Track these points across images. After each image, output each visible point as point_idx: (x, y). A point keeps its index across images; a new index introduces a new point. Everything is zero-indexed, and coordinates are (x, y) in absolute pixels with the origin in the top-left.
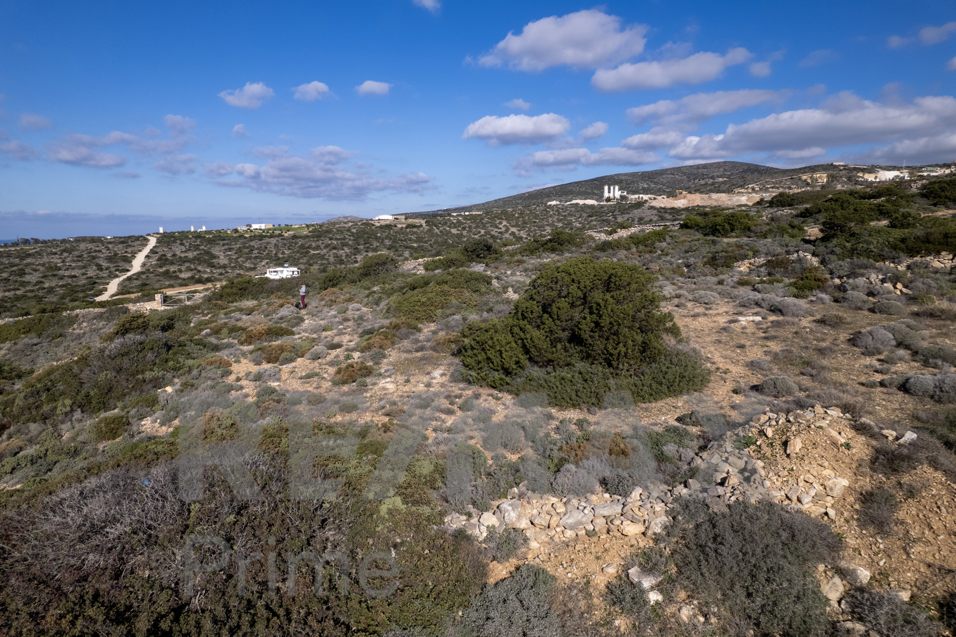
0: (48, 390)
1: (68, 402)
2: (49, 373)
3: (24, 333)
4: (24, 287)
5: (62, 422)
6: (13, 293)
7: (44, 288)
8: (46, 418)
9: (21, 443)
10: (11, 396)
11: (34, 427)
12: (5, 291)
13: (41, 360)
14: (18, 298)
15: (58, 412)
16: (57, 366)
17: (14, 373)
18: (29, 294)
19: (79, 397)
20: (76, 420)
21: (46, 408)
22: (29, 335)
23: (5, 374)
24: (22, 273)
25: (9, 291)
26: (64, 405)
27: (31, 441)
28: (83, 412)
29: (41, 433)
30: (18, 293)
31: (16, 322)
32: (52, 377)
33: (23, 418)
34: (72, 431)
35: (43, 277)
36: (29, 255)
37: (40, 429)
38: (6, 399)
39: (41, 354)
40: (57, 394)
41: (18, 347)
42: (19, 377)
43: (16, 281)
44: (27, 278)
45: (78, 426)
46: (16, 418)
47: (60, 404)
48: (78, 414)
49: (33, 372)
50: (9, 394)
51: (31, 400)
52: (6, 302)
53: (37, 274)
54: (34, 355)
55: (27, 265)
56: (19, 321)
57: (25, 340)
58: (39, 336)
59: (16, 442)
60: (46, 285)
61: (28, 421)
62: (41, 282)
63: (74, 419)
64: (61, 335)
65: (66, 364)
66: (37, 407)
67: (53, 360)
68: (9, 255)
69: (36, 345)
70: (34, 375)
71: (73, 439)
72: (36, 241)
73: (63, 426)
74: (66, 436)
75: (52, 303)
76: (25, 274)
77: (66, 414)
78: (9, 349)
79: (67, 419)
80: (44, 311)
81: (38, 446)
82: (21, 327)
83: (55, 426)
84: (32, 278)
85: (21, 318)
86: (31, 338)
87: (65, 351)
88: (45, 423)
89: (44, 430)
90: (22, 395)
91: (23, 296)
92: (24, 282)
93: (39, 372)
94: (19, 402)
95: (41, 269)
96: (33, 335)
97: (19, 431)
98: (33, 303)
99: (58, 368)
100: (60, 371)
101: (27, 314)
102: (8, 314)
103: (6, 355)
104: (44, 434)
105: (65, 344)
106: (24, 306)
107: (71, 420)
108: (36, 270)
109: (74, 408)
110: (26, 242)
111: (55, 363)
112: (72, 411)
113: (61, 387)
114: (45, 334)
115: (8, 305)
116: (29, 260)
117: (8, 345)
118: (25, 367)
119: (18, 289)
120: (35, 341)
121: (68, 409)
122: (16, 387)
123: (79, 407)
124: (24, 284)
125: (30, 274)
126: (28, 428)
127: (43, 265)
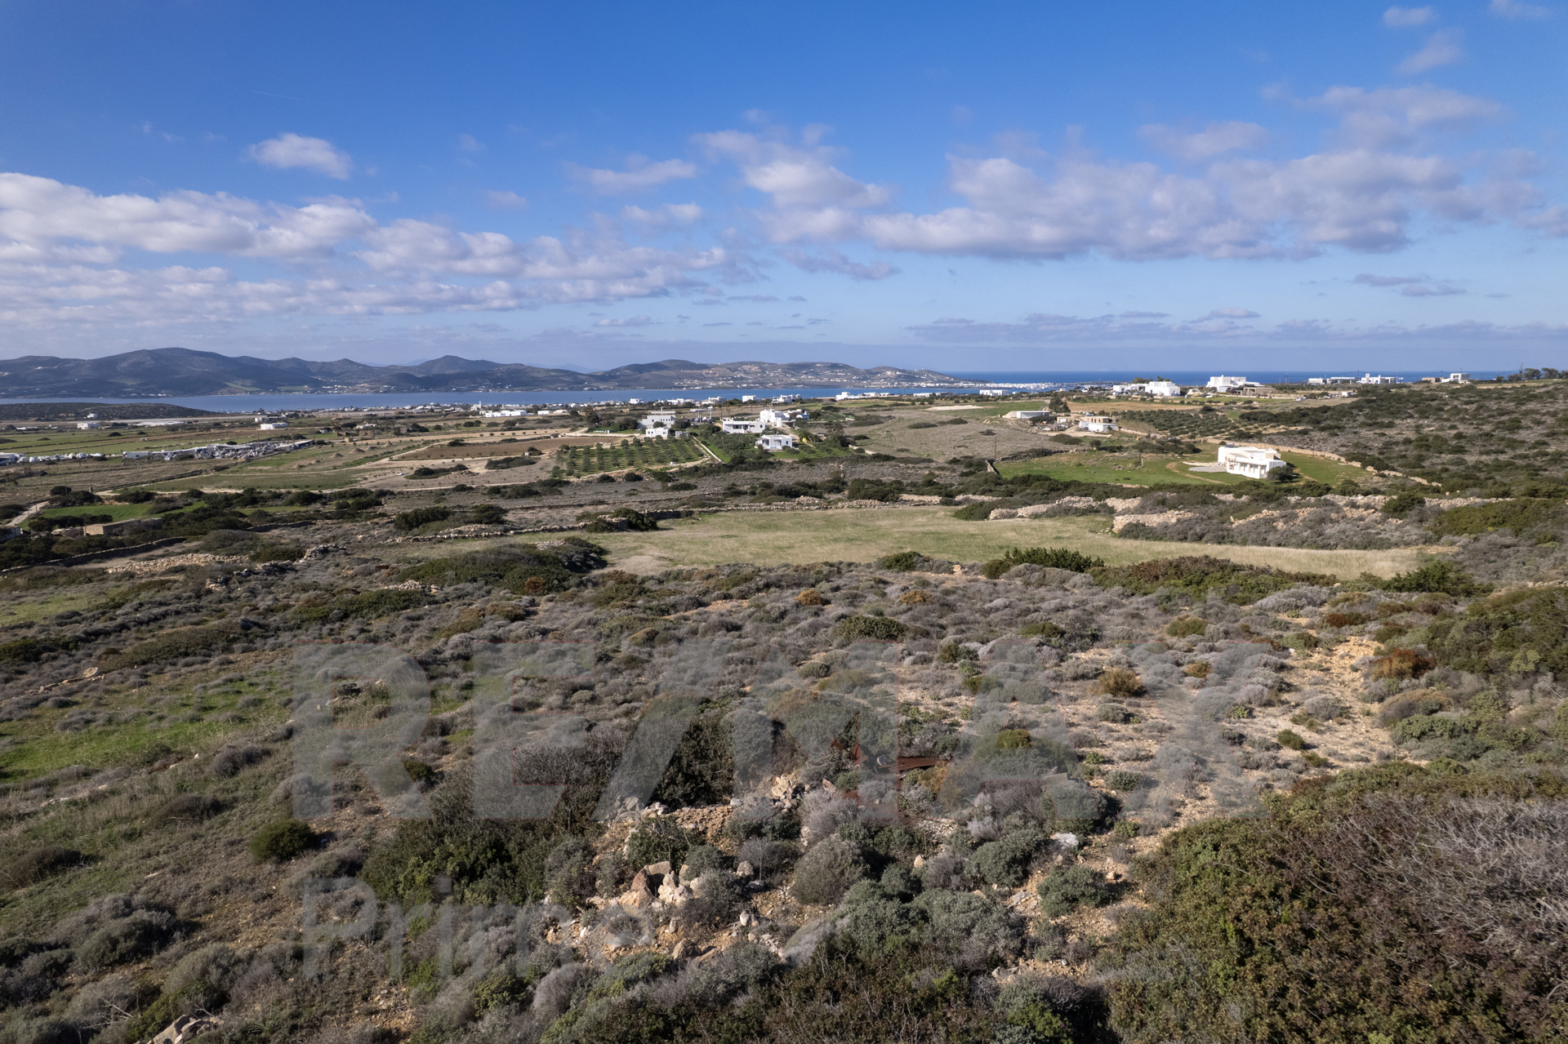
0: (1505, 627)
1: (1533, 655)
2: (1515, 598)
3: (1493, 525)
4: (1514, 449)
5: (1516, 687)
6: (1493, 457)
7: (1547, 454)
8: (1491, 671)
9: (1443, 699)
10: (1446, 621)
11: (1469, 681)
12: (1482, 453)
13: (1509, 574)
14: (1499, 467)
15: (1513, 667)
16: (1532, 590)
17: (1462, 586)
18: (1519, 462)
19: (1554, 653)
20: (1541, 690)
21: (1494, 655)
22: (1501, 530)
23: (1448, 585)
24: (1515, 426)
25: (1488, 453)
26: (1525, 659)
27: (1458, 700)
28: (1555, 679)
29: (1476, 692)
30: (1502, 457)
31: (1485, 506)
32: (1517, 607)
33: (1456, 659)
34: (1529, 707)
35: (1548, 435)
36: (1535, 397)
37: (1478, 686)
38: (1438, 623)
39: (1512, 564)
40: (1519, 637)
41: (1479, 545)
42: (1468, 593)
43: (1502, 439)
44: (1522, 435)
45: (1540, 701)
46: (1446, 657)
47: (1519, 655)
48: (1545, 681)
49: (1491, 591)
50: (1445, 617)
51: (1474, 636)
52: (1480, 470)
53: (1540, 430)
54: (1500, 563)
55: (1526, 413)
56: (1490, 504)
57: (1494, 536)
58: (1517, 533)
59: (1436, 694)
60: (1552, 449)
61: (1462, 667)
62: (1545, 443)
63: (1536, 686)
64: (1554, 538)
65: (1550, 590)
66: (1481, 650)
67: (1530, 577)
68: (1501, 396)
69: (1508, 547)
70: (1494, 595)
71: (1527, 720)
72: (1552, 373)
73: (1515, 694)
74: (1517, 711)
75: (1554, 480)
76: (1519, 428)
77: (1526, 675)
78: (1464, 547)
79: (1525, 683)
80: (1534, 493)
81: (1468, 711)
82: (1491, 514)
83: (1502, 688)
84: (1529, 435)
85: (1494, 500)
86: (1503, 535)
87: (1554, 567)
88: (1487, 679)
89: (1483, 689)
90: (1463, 624)
91: (1509, 464)
92: (1515, 441)
93: (1501, 593)
94: (1456, 633)
95: (1550, 420)
96: (1507, 529)
97: (1445, 678)
98: (1522, 477)
99: (1533, 592)
100: (1532, 601)
101: (1506, 494)
102: (1477, 490)
103: (1458, 554)
104: (1482, 695)
105: (1558, 554)
106: (1507, 480)
107: (1531, 688)
108: (1538, 423)
109: (1542, 670)
110: (1534, 374)
111: (1530, 584)
112: (1537, 672)
113: (1527, 626)
114: (1527, 531)
115: (1482, 476)
116: (1531, 406)
117: (1464, 539)
118: (1480, 579)
119: (1503, 452)
120: (1509, 540)
121: (1531, 667)
122: (1459, 609)
123: (1552, 669)
124: (1513, 444)
125: (1528, 428)
126: (1459, 678)
127: (1554, 414)
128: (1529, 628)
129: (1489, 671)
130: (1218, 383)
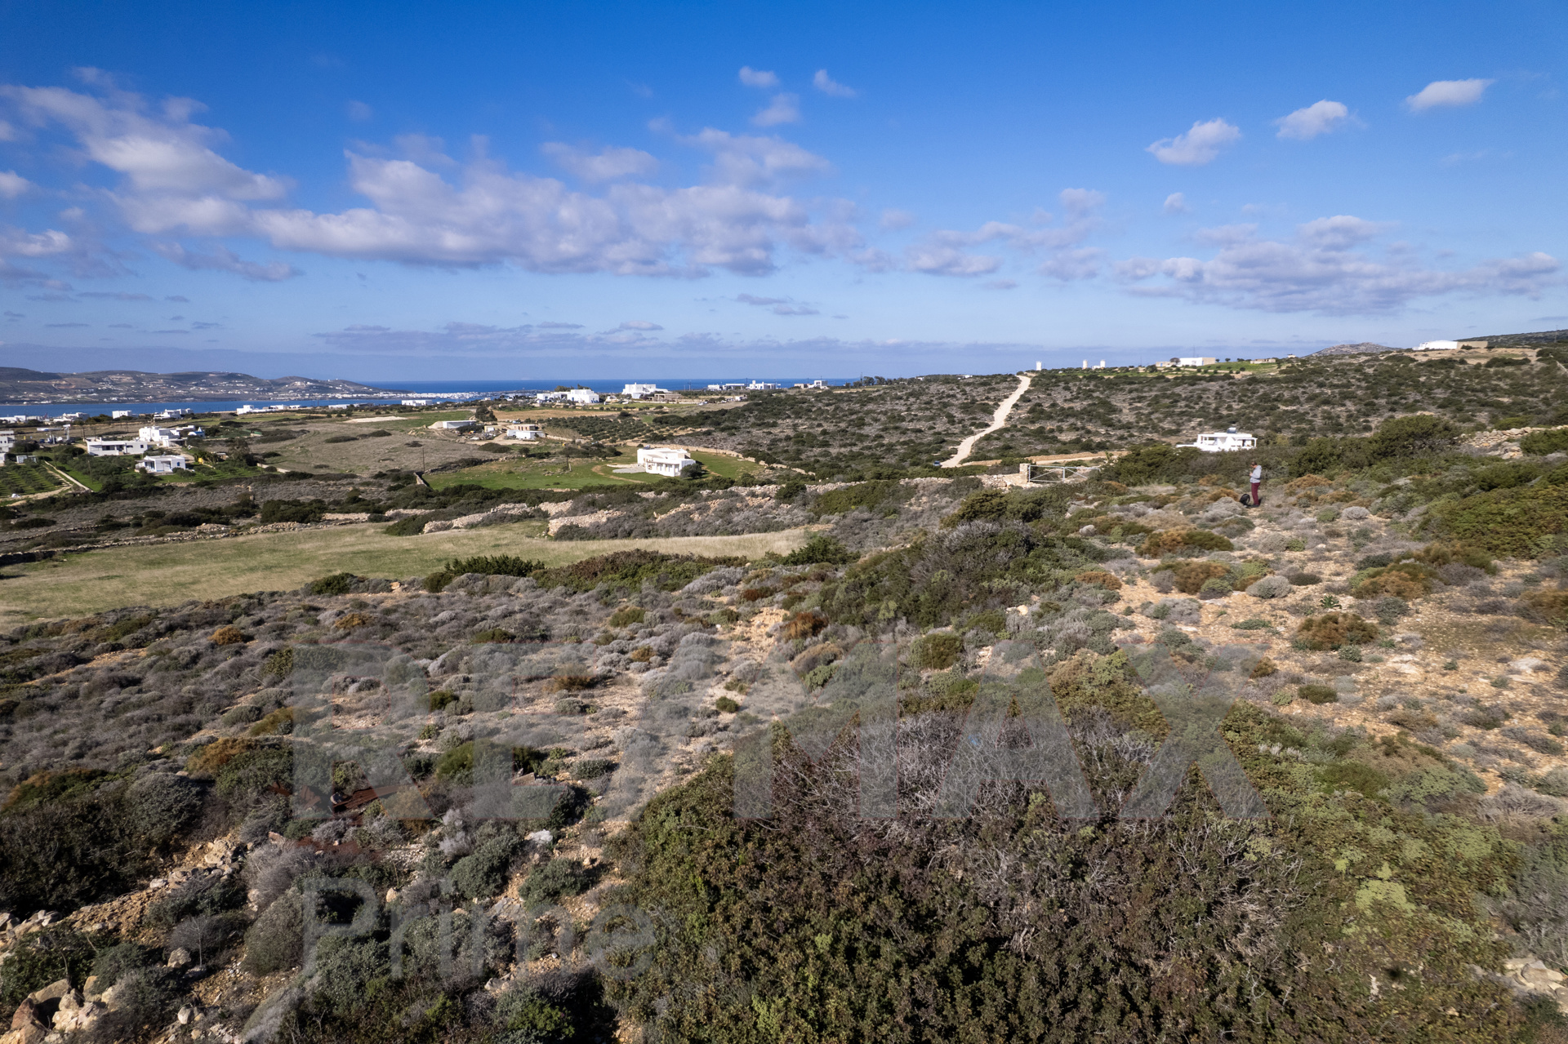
0: (872, 584)
1: (893, 605)
2: (876, 561)
3: (855, 504)
4: (862, 441)
5: (884, 632)
6: (849, 449)
7: (883, 445)
8: (866, 622)
9: (836, 650)
10: (832, 586)
11: (852, 631)
12: (841, 446)
13: (869, 543)
14: (854, 457)
15: (880, 616)
16: (886, 553)
17: (839, 556)
18: (866, 452)
19: (906, 601)
20: (900, 632)
21: (867, 609)
22: (860, 508)
23: (830, 556)
24: (861, 423)
25: (845, 446)
26: (887, 608)
27: (847, 649)
28: (908, 622)
29: (858, 640)
30: (855, 449)
31: (848, 488)
32: (878, 567)
33: (842, 616)
34: (894, 646)
35: (883, 430)
36: (871, 400)
37: (858, 635)
38: (827, 587)
39: (870, 535)
40: (882, 591)
41: (848, 521)
42: (844, 561)
43: (854, 434)
44: (866, 430)
45: (900, 639)
46: (834, 615)
47: (883, 606)
48: (902, 625)
49: (859, 557)
50: (831, 582)
51: (852, 595)
52: (841, 460)
53: (878, 426)
54: (862, 535)
55: (868, 413)
56: (851, 487)
57: (857, 513)
58: (871, 509)
59: (831, 646)
60: (886, 441)
61: (846, 621)
62: (881, 437)
63: (897, 629)
64: (895, 512)
65: (897, 551)
66: (858, 605)
67: (883, 544)
68: (850, 398)
69: (866, 521)
70: (862, 560)
71: (893, 657)
72: (881, 381)
73: (884, 637)
74: (886, 651)
75: (890, 465)
76: (864, 424)
77: (889, 621)
78: (837, 523)
79: (889, 628)
80: (879, 476)
81: (854, 657)
82: (853, 495)
83: (874, 634)
84: (871, 430)
85: (853, 484)
86: (862, 512)
87: (897, 534)
88: (864, 629)
89: (862, 637)
90: (844, 586)
91: (860, 454)
92: (862, 435)
93: (865, 558)
94: (840, 595)
95: (883, 418)
96: (864, 507)
97: (835, 633)
98: (869, 465)
99: (887, 555)
100: (888, 561)
101: (861, 478)
102: (841, 476)
103: (833, 530)
104: (862, 643)
105: (899, 524)
106: (859, 468)
107: (894, 631)
108: (876, 420)
109: (899, 615)
110: (870, 381)
111: (884, 549)
112: (896, 618)
113: (886, 582)
114: (877, 507)
115: (842, 464)
116: (871, 406)
117: (836, 517)
118: (851, 550)
119: (855, 445)
120: (866, 515)
121: (892, 614)
122: (840, 574)
123: (905, 614)
124: (862, 438)
125: (870, 424)
126: (845, 631)
127: (885, 413)
128: (887, 584)
129: (865, 622)
130: (633, 390)
